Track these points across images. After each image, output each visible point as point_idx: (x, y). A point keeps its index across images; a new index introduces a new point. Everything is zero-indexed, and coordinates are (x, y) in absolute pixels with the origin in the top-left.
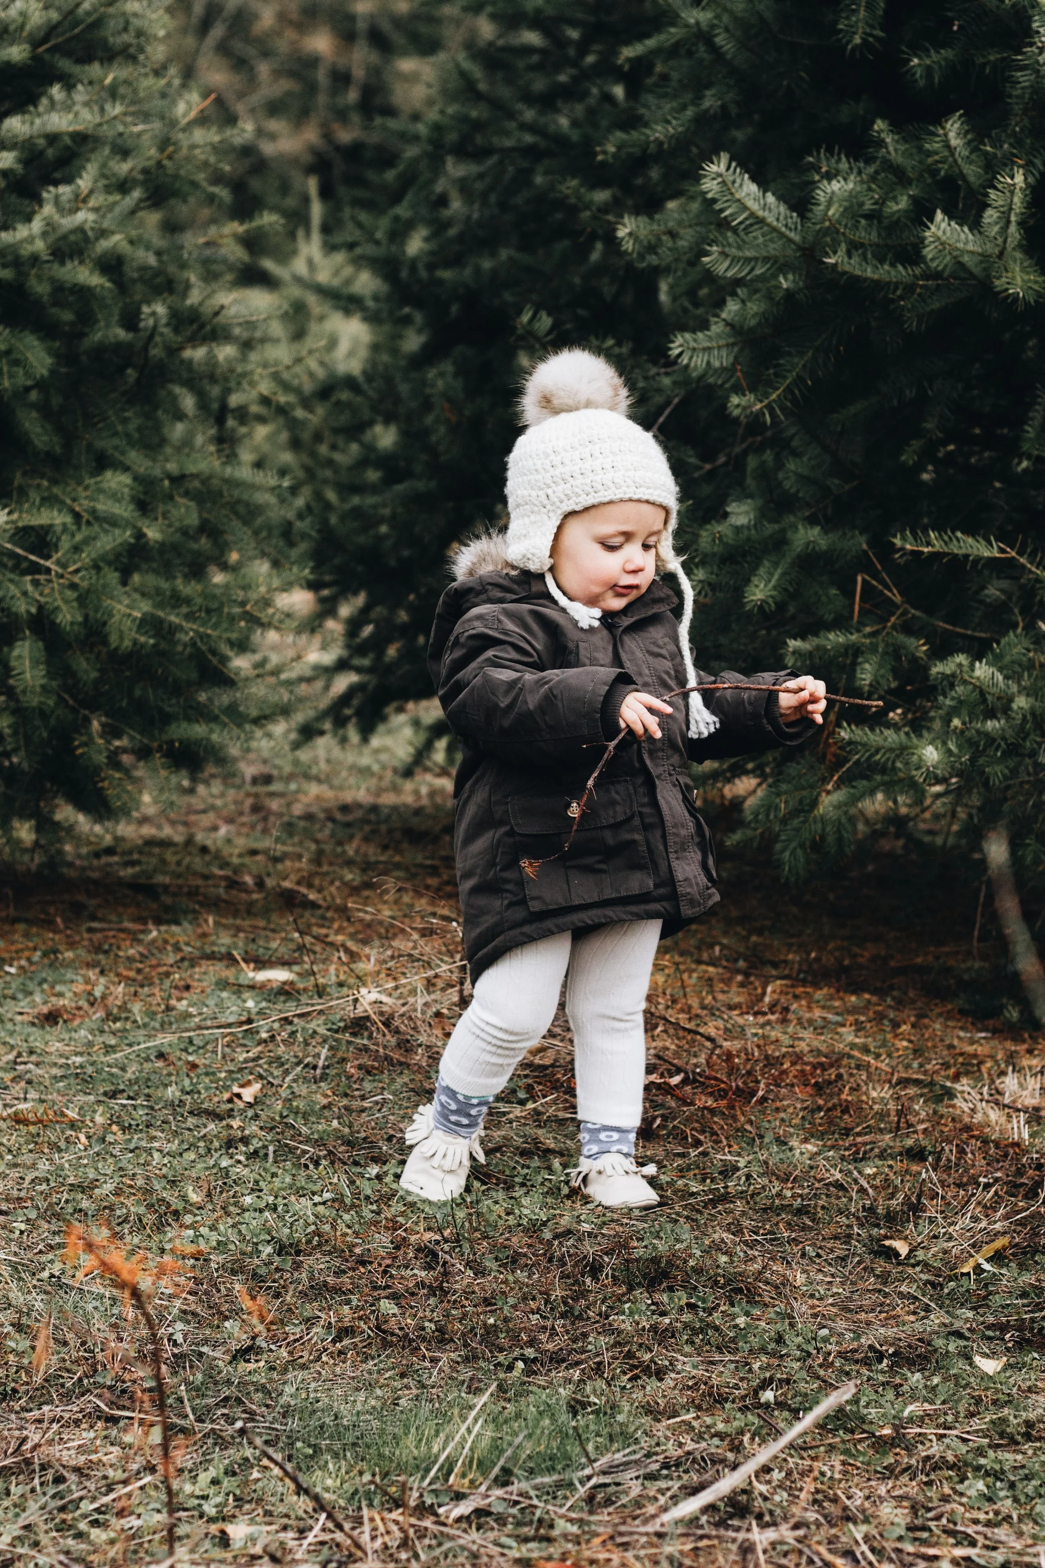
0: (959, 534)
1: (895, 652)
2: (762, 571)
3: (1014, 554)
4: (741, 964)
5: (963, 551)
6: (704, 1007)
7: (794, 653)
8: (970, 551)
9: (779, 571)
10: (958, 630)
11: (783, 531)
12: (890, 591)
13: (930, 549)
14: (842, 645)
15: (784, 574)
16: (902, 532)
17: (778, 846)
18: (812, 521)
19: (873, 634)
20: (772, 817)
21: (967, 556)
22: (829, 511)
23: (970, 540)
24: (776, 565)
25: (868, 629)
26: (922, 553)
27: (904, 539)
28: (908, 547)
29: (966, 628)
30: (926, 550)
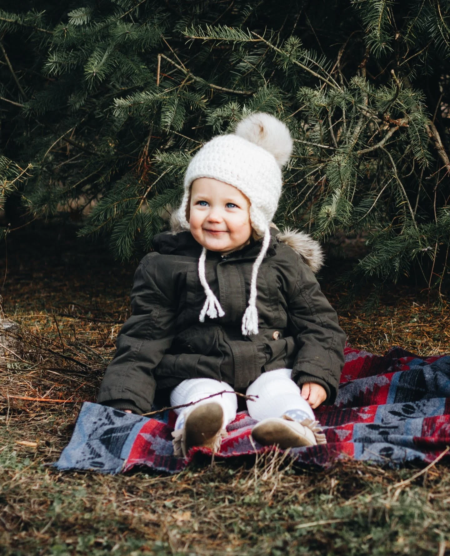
0: (226, 27)
1: (186, 105)
2: (95, 54)
3: (262, 39)
4: (90, 315)
5: (229, 39)
6: (71, 344)
7: (119, 107)
8: (233, 38)
9: (107, 54)
10: (224, 89)
11: (107, 27)
12: (180, 64)
13: (207, 38)
14: (151, 101)
15: (110, 56)
16: (189, 26)
17: (113, 236)
18: (126, 20)
19: (171, 93)
20: (108, 217)
21: (231, 42)
22: (137, 15)
23: (233, 31)
24: (104, 50)
25: (166, 91)
26: (203, 40)
27: (190, 32)
28: (193, 37)
29: (230, 88)
30: (205, 38)
